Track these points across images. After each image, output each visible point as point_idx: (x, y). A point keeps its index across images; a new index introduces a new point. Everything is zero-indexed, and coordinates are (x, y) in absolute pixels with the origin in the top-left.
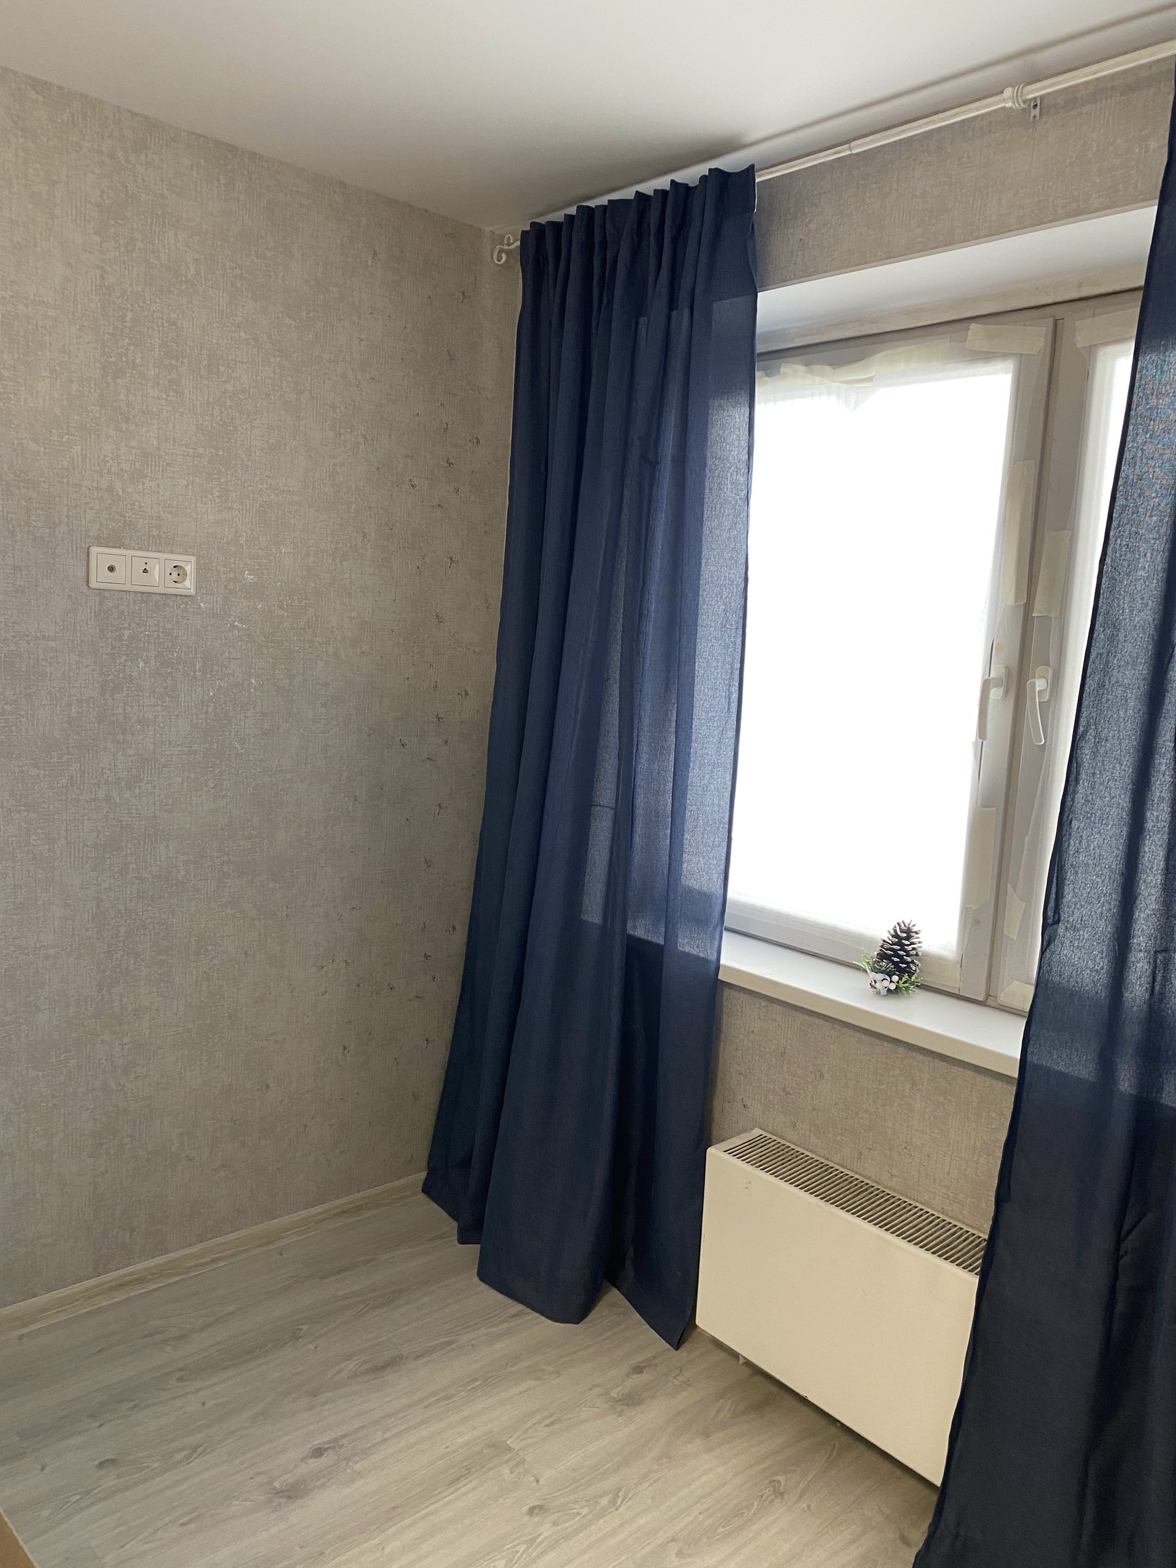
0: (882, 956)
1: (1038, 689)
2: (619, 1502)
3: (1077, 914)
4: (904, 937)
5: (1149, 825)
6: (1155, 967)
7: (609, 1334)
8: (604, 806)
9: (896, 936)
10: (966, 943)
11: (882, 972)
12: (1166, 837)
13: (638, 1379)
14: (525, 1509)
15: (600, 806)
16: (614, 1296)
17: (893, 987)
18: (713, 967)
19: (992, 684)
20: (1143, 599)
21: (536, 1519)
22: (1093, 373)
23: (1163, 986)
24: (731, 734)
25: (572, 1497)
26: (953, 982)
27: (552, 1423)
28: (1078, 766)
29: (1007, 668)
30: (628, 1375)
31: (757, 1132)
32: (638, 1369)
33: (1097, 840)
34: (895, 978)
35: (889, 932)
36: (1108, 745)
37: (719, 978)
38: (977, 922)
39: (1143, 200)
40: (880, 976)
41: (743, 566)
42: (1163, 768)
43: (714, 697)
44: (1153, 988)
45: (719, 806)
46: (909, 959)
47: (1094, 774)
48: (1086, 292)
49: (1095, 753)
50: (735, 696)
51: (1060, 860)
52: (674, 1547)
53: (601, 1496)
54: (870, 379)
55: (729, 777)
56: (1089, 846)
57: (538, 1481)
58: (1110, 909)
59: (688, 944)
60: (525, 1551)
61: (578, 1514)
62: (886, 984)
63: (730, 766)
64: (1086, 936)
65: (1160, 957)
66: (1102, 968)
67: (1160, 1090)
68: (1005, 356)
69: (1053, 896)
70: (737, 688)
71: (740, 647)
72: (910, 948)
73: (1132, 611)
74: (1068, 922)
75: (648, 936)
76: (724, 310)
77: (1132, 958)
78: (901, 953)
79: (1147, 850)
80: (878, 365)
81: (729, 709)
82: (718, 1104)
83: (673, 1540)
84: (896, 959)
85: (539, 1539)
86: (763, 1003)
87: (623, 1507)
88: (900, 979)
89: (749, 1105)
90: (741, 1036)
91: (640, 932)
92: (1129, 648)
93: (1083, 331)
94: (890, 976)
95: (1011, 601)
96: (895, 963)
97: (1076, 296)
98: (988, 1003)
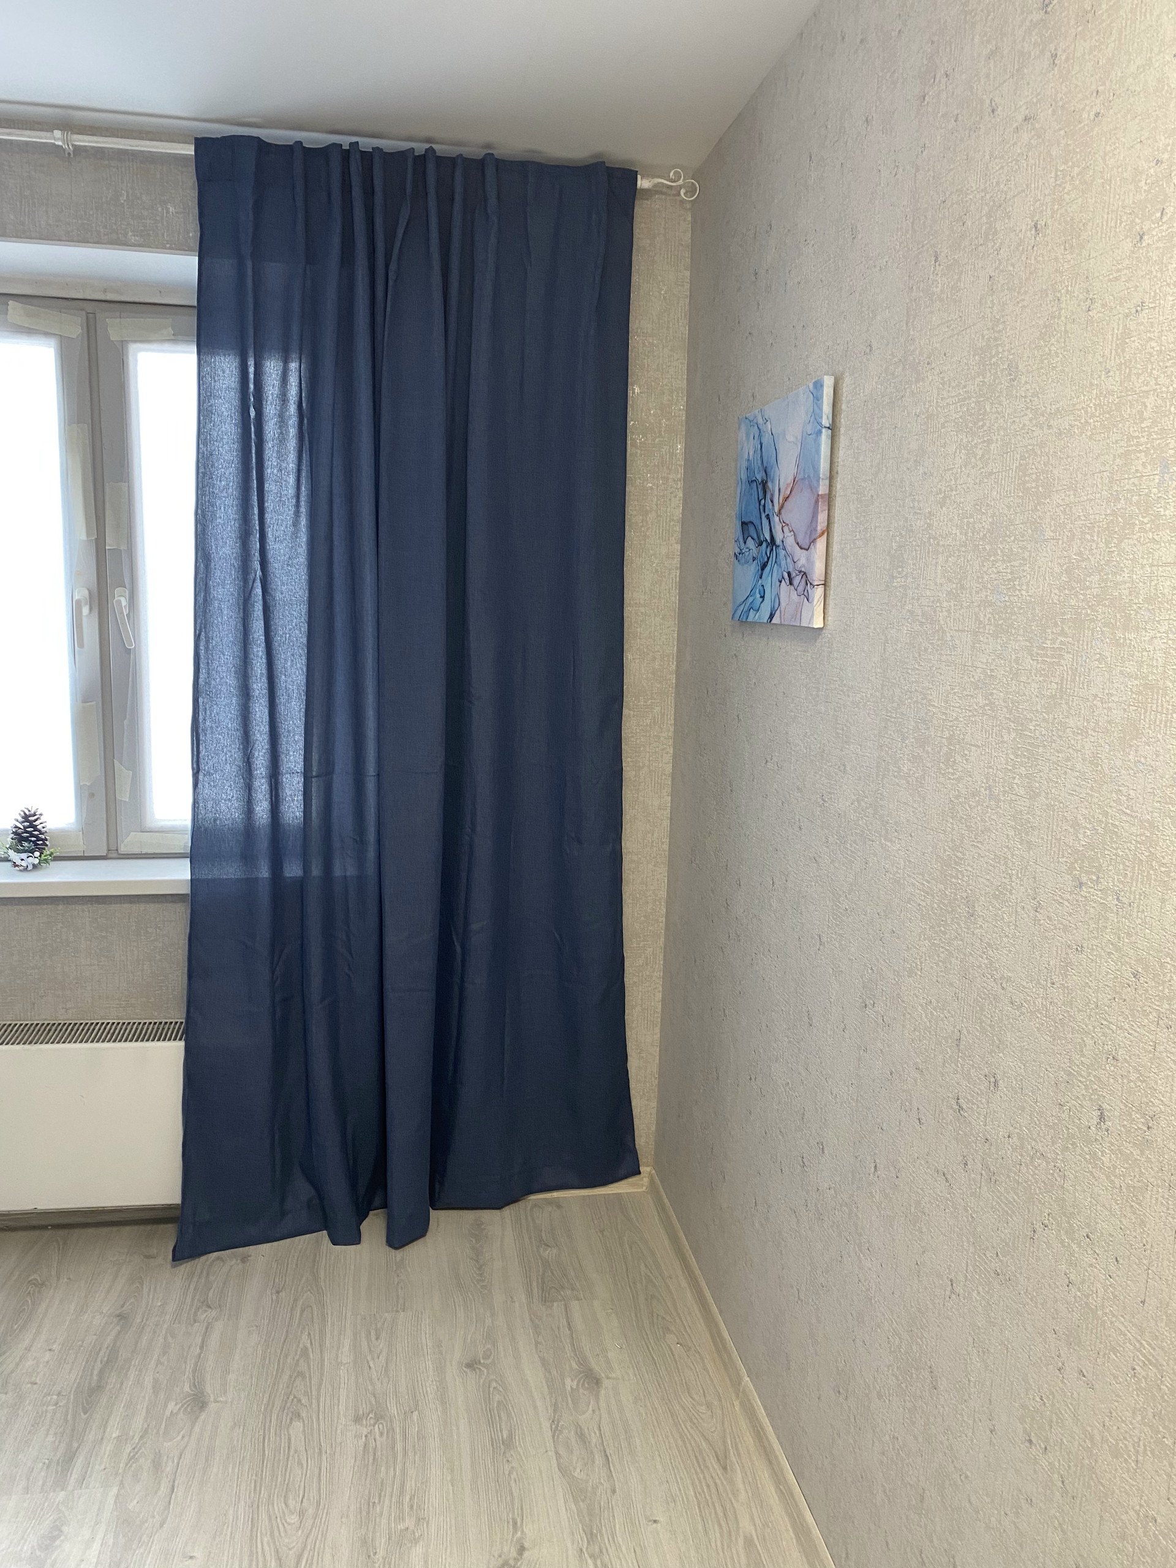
0: (18, 838)
1: (123, 605)
4: (31, 821)
9: (24, 820)
10: (84, 815)
11: (25, 851)
19: (83, 604)
22: (128, 362)
26: (78, 849)
29: (88, 589)
33: (217, 709)
34: (37, 854)
35: (16, 820)
38: (92, 795)
44: (272, 800)
48: (110, 297)
49: (206, 649)
51: (196, 728)
58: (232, 755)
62: (28, 861)
64: (218, 777)
67: (284, 868)
72: (40, 827)
77: (257, 784)
78: (35, 833)
84: (33, 839)
88: (41, 853)
93: (114, 328)
94: (33, 853)
95: (84, 537)
96: (34, 842)
97: (102, 297)
98: (110, 856)
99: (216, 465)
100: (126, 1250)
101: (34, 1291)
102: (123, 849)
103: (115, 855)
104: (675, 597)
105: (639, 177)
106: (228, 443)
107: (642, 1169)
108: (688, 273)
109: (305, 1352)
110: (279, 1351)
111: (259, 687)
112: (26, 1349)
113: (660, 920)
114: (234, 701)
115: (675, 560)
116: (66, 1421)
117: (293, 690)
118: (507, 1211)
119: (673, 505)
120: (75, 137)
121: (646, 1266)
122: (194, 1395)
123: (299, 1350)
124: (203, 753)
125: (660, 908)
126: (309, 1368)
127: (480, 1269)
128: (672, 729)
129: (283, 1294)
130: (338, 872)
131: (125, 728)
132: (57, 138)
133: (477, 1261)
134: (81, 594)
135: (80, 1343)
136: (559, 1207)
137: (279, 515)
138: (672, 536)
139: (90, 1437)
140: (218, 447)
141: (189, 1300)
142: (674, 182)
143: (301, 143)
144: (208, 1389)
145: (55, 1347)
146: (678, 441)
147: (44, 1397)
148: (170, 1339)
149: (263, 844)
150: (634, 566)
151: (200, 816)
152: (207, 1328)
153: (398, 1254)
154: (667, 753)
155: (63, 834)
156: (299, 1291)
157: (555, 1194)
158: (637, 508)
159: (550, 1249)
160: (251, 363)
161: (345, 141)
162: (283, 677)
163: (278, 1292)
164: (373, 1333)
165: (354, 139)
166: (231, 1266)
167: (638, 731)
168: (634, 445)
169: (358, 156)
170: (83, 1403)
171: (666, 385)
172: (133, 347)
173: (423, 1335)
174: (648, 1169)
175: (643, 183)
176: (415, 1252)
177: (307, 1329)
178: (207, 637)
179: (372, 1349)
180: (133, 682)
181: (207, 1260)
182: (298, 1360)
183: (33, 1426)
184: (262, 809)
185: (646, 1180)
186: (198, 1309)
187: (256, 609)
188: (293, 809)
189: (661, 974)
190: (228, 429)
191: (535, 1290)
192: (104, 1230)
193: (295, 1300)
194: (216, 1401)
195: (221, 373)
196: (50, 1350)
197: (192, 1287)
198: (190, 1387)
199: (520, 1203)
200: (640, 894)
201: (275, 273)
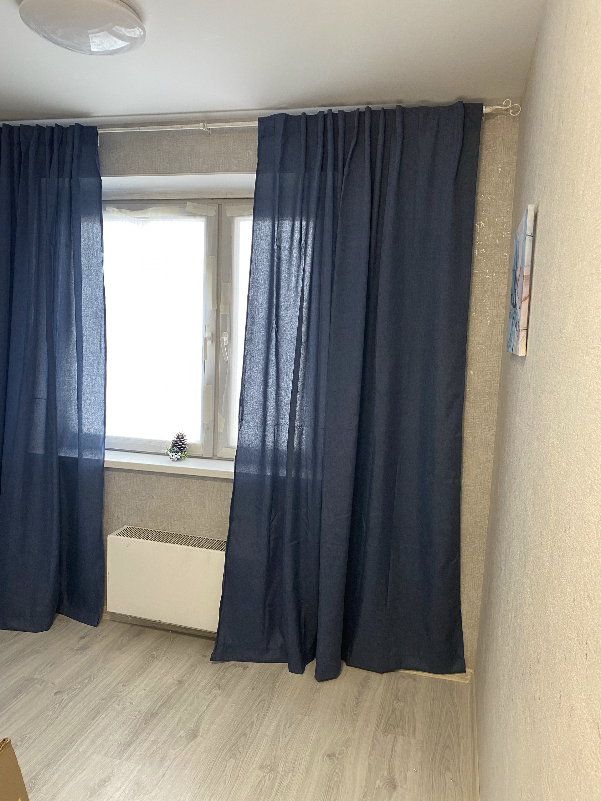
0: (174, 446)
1: (224, 340)
2: (92, 680)
3: (249, 417)
4: (180, 438)
5: (270, 384)
6: (275, 430)
7: (64, 630)
8: (40, 399)
9: (178, 437)
10: (204, 437)
11: (175, 452)
12: (275, 387)
13: (82, 642)
14: (53, 694)
15: (38, 399)
16: (60, 616)
17: (179, 457)
18: (102, 462)
19: (207, 339)
20: (261, 309)
21: (59, 696)
22: (234, 226)
23: (277, 436)
24: (103, 362)
25: (72, 685)
26: (200, 453)
27: (52, 665)
28: (246, 366)
29: (212, 333)
30: (78, 641)
31: (125, 527)
32: (82, 638)
33: (253, 391)
34: (180, 454)
35: (175, 437)
36: (254, 358)
37: (105, 466)
38: (208, 428)
39: (249, 171)
40: (174, 454)
41: (102, 292)
42: (273, 365)
43: (94, 347)
44: (275, 437)
45: (100, 393)
46: (184, 446)
47: (251, 368)
48: (229, 196)
49: (250, 361)
50: (103, 346)
51: (242, 399)
52: (121, 685)
53: (84, 680)
54: (148, 218)
55: (103, 381)
56: (251, 393)
57: (54, 685)
58: (259, 414)
59: (87, 455)
60: (59, 706)
61: (77, 688)
62: (175, 456)
63: (103, 376)
64: (252, 424)
65: (276, 427)
66: (258, 434)
67: (278, 472)
68: (202, 216)
69: (241, 411)
70: (104, 343)
71: (104, 325)
72: (184, 441)
73: (258, 313)
74: (246, 420)
75: (66, 455)
76: (86, 181)
77: (268, 428)
78: (181, 444)
79: (270, 392)
80: (150, 212)
81: (101, 352)
82: (105, 521)
83: (119, 683)
84: (179, 446)
85: (63, 701)
86: (124, 474)
87: (95, 680)
88: (182, 453)
89: (120, 517)
90: (115, 490)
91: (62, 454)
92: (258, 325)
93: (229, 211)
94: (178, 453)
95: (211, 308)
96: (179, 448)
97: (225, 197)
98: (214, 458)
99: (260, 273)
100: (196, 650)
101: (151, 659)
102: (219, 455)
103: (216, 458)
104: (501, 339)
105: (484, 107)
106: (266, 262)
107: (467, 670)
108: (515, 157)
109: (252, 724)
110: (240, 720)
111: (272, 380)
112: (136, 686)
113: (485, 527)
114: (262, 387)
115: (502, 318)
116: (136, 726)
117: (290, 383)
118: (385, 676)
119: (501, 287)
120: (208, 125)
121: (451, 727)
122: (194, 730)
123: (250, 722)
124: (245, 411)
125: (485, 520)
126: (251, 732)
127: (357, 704)
128: (496, 415)
129: (255, 691)
130: (303, 476)
131: (224, 398)
132: (201, 126)
133: (357, 699)
134: (208, 334)
135: (158, 690)
136: (415, 680)
137: (287, 297)
138: (500, 304)
139: (142, 737)
140: (261, 264)
141: (212, 682)
142: (505, 107)
143: (305, 113)
144: (201, 729)
145: (147, 689)
146: (506, 251)
147: (133, 711)
148: (195, 699)
149: (269, 458)
150: (477, 321)
151: (242, 442)
152: (214, 698)
153: (318, 685)
154: (492, 429)
155: (194, 445)
156: (263, 691)
157: (415, 673)
158: (480, 289)
159: (400, 702)
160: (276, 222)
161: (325, 109)
162: (285, 376)
163: (253, 689)
164: (289, 723)
165: (329, 108)
166: (238, 670)
167: (475, 415)
168: (479, 254)
169: (331, 116)
170: (146, 719)
171: (500, 220)
172: (237, 219)
173: (313, 732)
174: (471, 671)
175: (486, 110)
176: (328, 685)
177: (258, 712)
178: (251, 355)
179: (284, 732)
180: (228, 376)
181: (228, 665)
182: (247, 727)
183: (122, 724)
184: (270, 440)
185: (469, 677)
186: (214, 687)
187: (272, 343)
188: (284, 443)
189: (484, 559)
190: (265, 256)
191: (382, 724)
192: (192, 638)
193: (259, 696)
194: (202, 736)
195: (264, 228)
196: (145, 689)
197: (216, 676)
198: (194, 725)
199: (394, 672)
200: (473, 510)
201: (290, 178)
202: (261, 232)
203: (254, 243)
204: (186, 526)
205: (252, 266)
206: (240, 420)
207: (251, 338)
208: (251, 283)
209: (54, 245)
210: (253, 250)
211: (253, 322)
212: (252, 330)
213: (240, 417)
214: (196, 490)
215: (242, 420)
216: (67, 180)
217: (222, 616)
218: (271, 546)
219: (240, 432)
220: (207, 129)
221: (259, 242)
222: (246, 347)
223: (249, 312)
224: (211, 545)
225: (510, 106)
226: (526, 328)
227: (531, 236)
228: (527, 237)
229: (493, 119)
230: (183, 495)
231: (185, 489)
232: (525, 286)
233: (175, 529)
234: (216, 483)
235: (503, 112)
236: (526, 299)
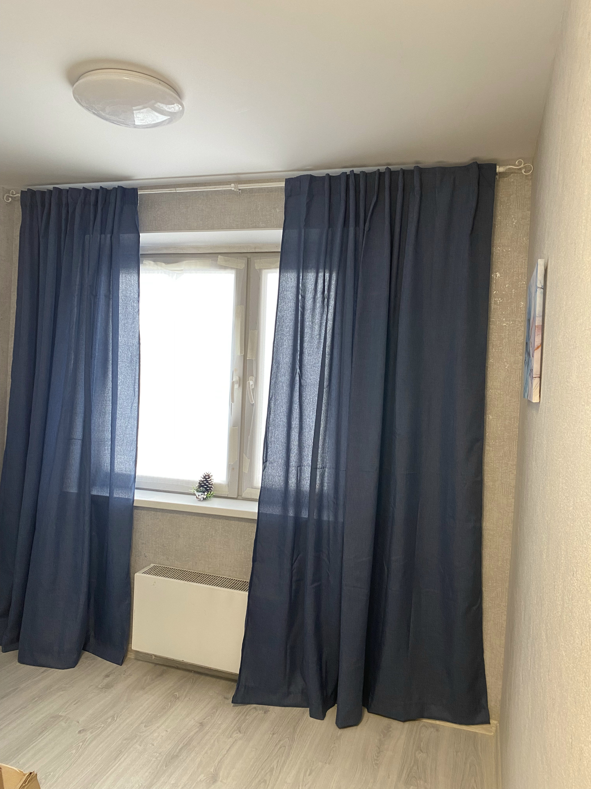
0: (200, 486)
1: (251, 384)
2: (115, 719)
3: (272, 458)
4: (207, 478)
5: (293, 426)
6: (297, 472)
7: (89, 667)
8: (76, 439)
9: (204, 478)
10: (229, 477)
11: (201, 492)
12: (298, 429)
13: (108, 679)
14: (77, 732)
15: (74, 439)
16: (86, 654)
17: (205, 497)
18: (132, 501)
19: (235, 383)
20: (286, 354)
21: (83, 734)
22: (262, 278)
23: (300, 478)
24: (136, 405)
25: (95, 723)
26: (225, 494)
27: (76, 703)
28: (270, 409)
29: (239, 377)
30: (103, 679)
31: (152, 565)
32: (107, 676)
33: (277, 432)
34: (206, 493)
35: (201, 477)
36: (278, 402)
37: (134, 505)
38: (233, 469)
39: (276, 227)
40: (200, 494)
41: (138, 339)
42: (296, 407)
43: (128, 390)
44: (297, 478)
45: (132, 434)
46: (210, 486)
47: (275, 411)
48: (257, 250)
49: (275, 404)
50: (137, 389)
51: (266, 440)
52: (143, 725)
53: (108, 719)
54: (182, 270)
55: (136, 422)
56: (275, 435)
57: (78, 722)
58: (282, 455)
59: (118, 494)
60: (82, 744)
61: (100, 727)
62: (202, 496)
63: (136, 418)
64: (276, 465)
65: (299, 468)
66: (281, 475)
67: (301, 512)
68: (232, 268)
69: (265, 452)
70: (138, 386)
71: (138, 370)
72: (210, 482)
73: (283, 358)
74: (270, 461)
75: (98, 493)
76: (126, 237)
77: (290, 469)
78: (207, 484)
79: (293, 434)
80: (184, 265)
81: (134, 395)
82: (133, 559)
83: (142, 723)
84: (206, 486)
85: (87, 739)
86: (153, 512)
87: (118, 720)
88: (208, 493)
89: (148, 555)
90: (143, 528)
91: (94, 493)
92: (283, 370)
93: (257, 264)
94: (204, 493)
95: (239, 354)
96: (205, 488)
97: (254, 251)
98: (238, 498)
99: (285, 321)
100: (218, 692)
101: (173, 701)
102: (244, 495)
103: (241, 498)
104: (519, 385)
105: (498, 167)
106: (291, 311)
107: (492, 721)
108: (529, 212)
109: (272, 770)
110: (260, 765)
111: (295, 423)
112: (157, 727)
113: (506, 572)
114: (285, 429)
115: (520, 365)
116: (157, 768)
117: (312, 426)
118: (407, 725)
119: (518, 335)
120: (239, 185)
121: (475, 781)
122: (214, 775)
123: (270, 768)
124: (269, 453)
125: (507, 565)
126: (270, 779)
127: (378, 753)
128: (515, 460)
129: (275, 736)
130: (325, 518)
131: (249, 439)
132: (232, 187)
133: (379, 748)
134: (236, 379)
135: (179, 731)
136: (437, 730)
137: (311, 343)
138: (518, 351)
139: (162, 779)
140: (287, 313)
141: (233, 725)
142: (518, 166)
143: (328, 174)
144: (221, 774)
145: (169, 730)
146: (522, 300)
147: (154, 753)
148: (216, 742)
149: (292, 499)
150: (494, 367)
151: (266, 483)
152: (234, 742)
153: (340, 731)
154: (513, 473)
155: (220, 485)
156: (284, 736)
157: (438, 722)
158: (497, 336)
159: (422, 753)
160: (301, 274)
161: (348, 171)
162: (308, 419)
163: (273, 734)
164: (309, 771)
165: (351, 169)
166: (259, 714)
167: (495, 459)
168: (496, 303)
169: (353, 177)
170: (167, 762)
171: (515, 271)
172: (264, 272)
173: (333, 782)
174: (495, 722)
175: (499, 169)
176: (349, 732)
177: (278, 758)
178: (275, 398)
179: (305, 780)
180: (253, 419)
181: (250, 707)
182: (267, 774)
183: (143, 765)
184: (292, 481)
185: (494, 728)
186: (235, 731)
187: (296, 387)
188: (306, 484)
189: (506, 604)
190: (290, 305)
191: (404, 775)
192: (214, 679)
193: (280, 741)
194: (221, 781)
195: (290, 280)
196: (166, 731)
197: (237, 719)
198: (214, 769)
199: (416, 721)
200: (494, 554)
201: (315, 234)
202: (287, 284)
203: (280, 294)
204: (210, 566)
205: (278, 315)
206: (264, 461)
207: (275, 382)
208: (277, 330)
209: (95, 295)
210: (279, 300)
211: (278, 367)
212: (277, 375)
213: (264, 458)
214: (220, 530)
215: (266, 461)
216: (109, 236)
217: (244, 657)
218: (294, 587)
219: (264, 473)
220: (238, 189)
221: (285, 293)
222: (271, 390)
223: (274, 358)
224: (234, 585)
225: (522, 166)
226: (539, 376)
227: (541, 288)
228: (538, 289)
229: (506, 177)
230: (208, 534)
231: (210, 529)
232: (537, 335)
233: (200, 568)
234: (240, 523)
235: (516, 171)
236: (538, 348)
